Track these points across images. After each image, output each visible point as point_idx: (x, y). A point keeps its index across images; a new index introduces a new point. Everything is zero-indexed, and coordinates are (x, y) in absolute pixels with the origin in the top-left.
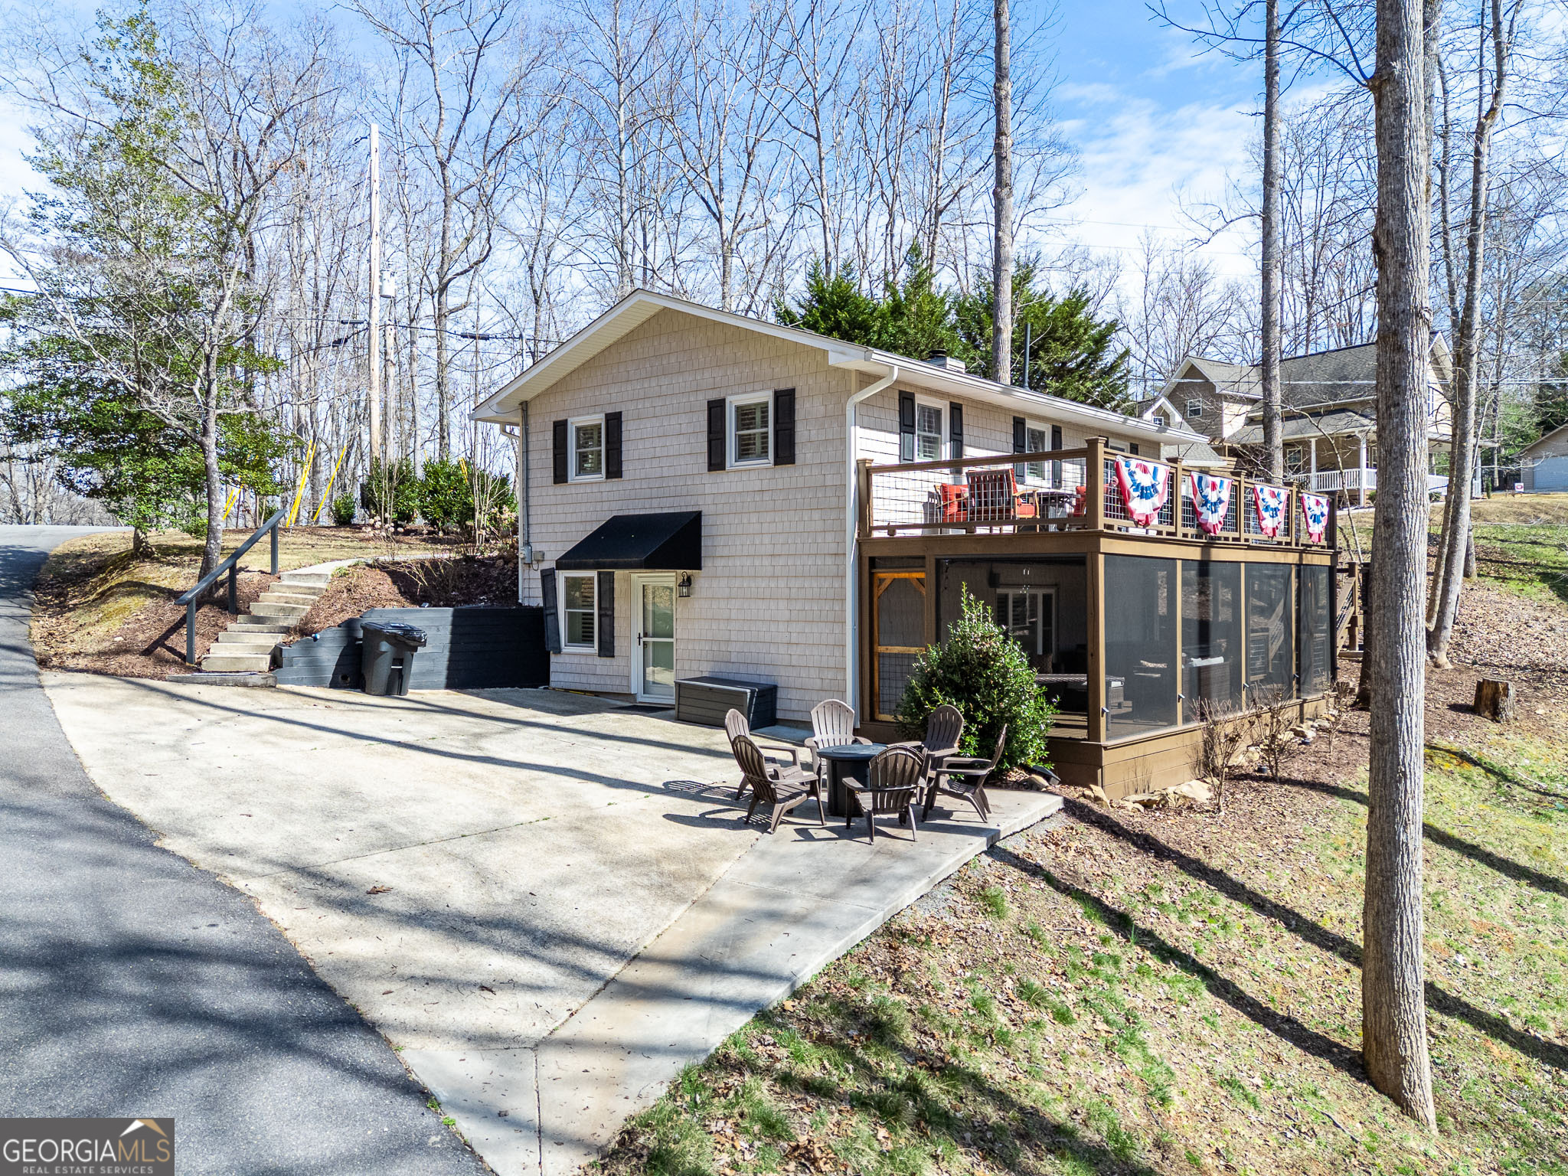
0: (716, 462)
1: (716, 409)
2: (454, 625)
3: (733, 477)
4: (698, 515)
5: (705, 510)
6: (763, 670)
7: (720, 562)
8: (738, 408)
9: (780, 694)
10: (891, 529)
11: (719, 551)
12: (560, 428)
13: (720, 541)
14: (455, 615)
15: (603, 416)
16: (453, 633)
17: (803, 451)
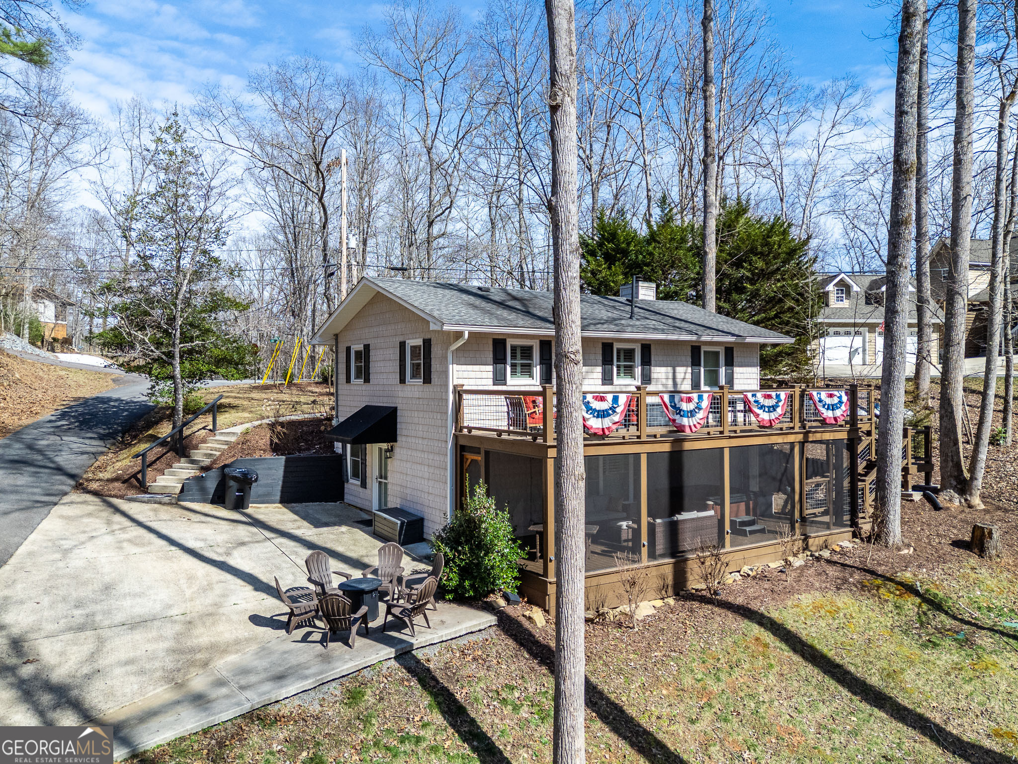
0: (402, 381)
1: (402, 345)
2: (286, 467)
3: (409, 388)
4: (395, 410)
5: (399, 407)
6: (419, 507)
7: (404, 439)
8: (411, 347)
9: (426, 523)
10: (470, 429)
11: (405, 432)
12: (348, 349)
13: (404, 426)
14: (287, 461)
15: (362, 346)
16: (285, 472)
17: (434, 376)
